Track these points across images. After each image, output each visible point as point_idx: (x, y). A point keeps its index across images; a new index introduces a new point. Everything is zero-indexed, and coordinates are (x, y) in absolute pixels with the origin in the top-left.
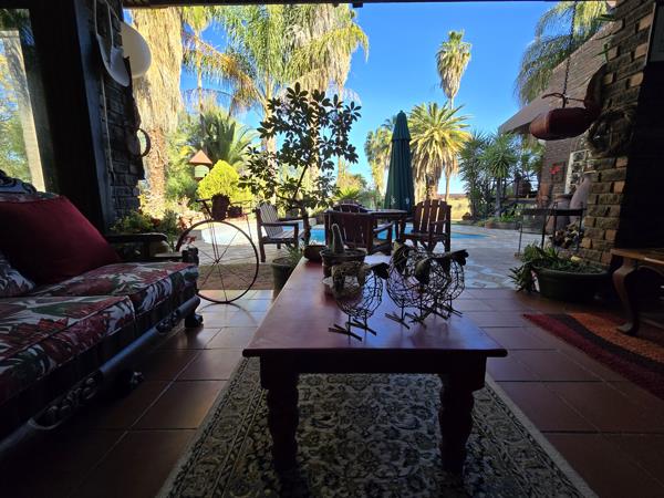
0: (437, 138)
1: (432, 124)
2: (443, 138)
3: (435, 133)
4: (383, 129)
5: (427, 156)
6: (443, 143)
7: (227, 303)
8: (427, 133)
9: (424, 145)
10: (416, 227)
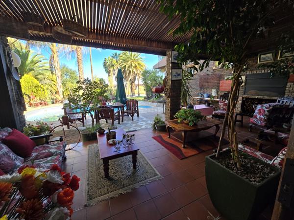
0: (133, 65)
1: (131, 59)
2: (135, 65)
3: (132, 63)
4: (111, 58)
5: (130, 72)
6: (136, 67)
7: (70, 150)
8: (129, 63)
9: (129, 67)
10: (127, 108)
